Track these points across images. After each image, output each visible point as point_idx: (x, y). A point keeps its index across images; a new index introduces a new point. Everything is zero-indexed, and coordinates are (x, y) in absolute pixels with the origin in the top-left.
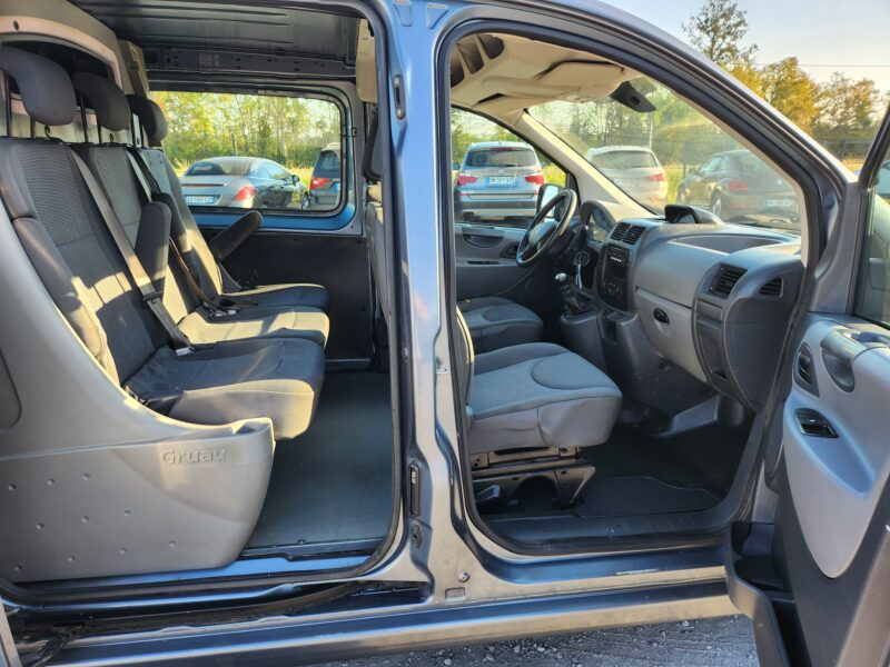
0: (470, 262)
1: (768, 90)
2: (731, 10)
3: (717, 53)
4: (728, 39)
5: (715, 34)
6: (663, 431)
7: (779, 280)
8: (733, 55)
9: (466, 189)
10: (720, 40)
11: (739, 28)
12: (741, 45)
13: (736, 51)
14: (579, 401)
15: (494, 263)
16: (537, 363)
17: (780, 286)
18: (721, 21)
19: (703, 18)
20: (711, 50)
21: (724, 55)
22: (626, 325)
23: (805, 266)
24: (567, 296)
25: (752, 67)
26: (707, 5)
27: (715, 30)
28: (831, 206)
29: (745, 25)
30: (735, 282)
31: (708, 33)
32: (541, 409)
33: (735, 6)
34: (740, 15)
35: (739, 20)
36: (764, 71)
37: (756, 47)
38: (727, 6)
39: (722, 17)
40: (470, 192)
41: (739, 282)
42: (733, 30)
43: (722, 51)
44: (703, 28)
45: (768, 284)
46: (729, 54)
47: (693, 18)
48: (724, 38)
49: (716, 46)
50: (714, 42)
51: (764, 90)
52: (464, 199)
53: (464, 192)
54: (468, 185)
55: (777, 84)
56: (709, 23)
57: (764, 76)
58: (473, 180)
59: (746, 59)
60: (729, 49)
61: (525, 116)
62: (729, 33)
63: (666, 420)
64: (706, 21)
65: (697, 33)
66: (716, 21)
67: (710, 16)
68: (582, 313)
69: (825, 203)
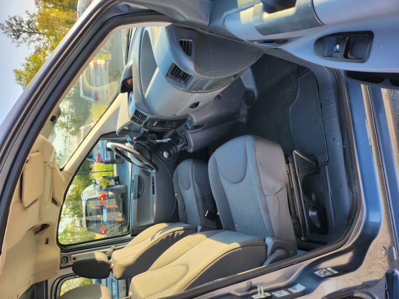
0: (153, 193)
1: (48, 6)
2: (9, 23)
3: (30, 30)
4: (23, 24)
5: (20, 31)
6: (253, 94)
7: (181, 42)
8: (31, 22)
9: (104, 158)
10: (24, 29)
11: (17, 19)
12: (26, 18)
13: (29, 21)
14: (260, 168)
15: (153, 179)
16: (224, 177)
17: (185, 42)
18: (14, 28)
19: (13, 37)
20: (29, 33)
21: (31, 27)
22: (196, 119)
23: (170, 24)
24: (177, 150)
25: (37, 13)
26: (6, 35)
27: (19, 31)
28: (128, 6)
29: (16, 16)
30: (181, 70)
31: (20, 34)
32: (266, 193)
33: (6, 22)
34: (11, 19)
35: (13, 19)
36: (39, 7)
37: (27, 12)
38: (6, 25)
39: (12, 27)
40: (105, 157)
41: (180, 68)
42: (18, 22)
43: (29, 27)
44: (18, 37)
45: (184, 50)
46: (31, 24)
47: (13, 42)
48: (22, 27)
49: (27, 30)
50: (25, 32)
51: (48, 8)
52: (109, 159)
53: (106, 159)
54: (102, 157)
55: (45, 1)
56: (15, 34)
57: (41, 7)
58: (99, 155)
59: (32, 17)
60: (28, 24)
61: (66, 169)
62: (20, 24)
63: (248, 92)
64: (14, 35)
65: (20, 39)
66: (14, 31)
67: (12, 33)
68: (187, 141)
69: (126, 10)
